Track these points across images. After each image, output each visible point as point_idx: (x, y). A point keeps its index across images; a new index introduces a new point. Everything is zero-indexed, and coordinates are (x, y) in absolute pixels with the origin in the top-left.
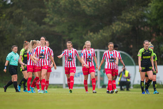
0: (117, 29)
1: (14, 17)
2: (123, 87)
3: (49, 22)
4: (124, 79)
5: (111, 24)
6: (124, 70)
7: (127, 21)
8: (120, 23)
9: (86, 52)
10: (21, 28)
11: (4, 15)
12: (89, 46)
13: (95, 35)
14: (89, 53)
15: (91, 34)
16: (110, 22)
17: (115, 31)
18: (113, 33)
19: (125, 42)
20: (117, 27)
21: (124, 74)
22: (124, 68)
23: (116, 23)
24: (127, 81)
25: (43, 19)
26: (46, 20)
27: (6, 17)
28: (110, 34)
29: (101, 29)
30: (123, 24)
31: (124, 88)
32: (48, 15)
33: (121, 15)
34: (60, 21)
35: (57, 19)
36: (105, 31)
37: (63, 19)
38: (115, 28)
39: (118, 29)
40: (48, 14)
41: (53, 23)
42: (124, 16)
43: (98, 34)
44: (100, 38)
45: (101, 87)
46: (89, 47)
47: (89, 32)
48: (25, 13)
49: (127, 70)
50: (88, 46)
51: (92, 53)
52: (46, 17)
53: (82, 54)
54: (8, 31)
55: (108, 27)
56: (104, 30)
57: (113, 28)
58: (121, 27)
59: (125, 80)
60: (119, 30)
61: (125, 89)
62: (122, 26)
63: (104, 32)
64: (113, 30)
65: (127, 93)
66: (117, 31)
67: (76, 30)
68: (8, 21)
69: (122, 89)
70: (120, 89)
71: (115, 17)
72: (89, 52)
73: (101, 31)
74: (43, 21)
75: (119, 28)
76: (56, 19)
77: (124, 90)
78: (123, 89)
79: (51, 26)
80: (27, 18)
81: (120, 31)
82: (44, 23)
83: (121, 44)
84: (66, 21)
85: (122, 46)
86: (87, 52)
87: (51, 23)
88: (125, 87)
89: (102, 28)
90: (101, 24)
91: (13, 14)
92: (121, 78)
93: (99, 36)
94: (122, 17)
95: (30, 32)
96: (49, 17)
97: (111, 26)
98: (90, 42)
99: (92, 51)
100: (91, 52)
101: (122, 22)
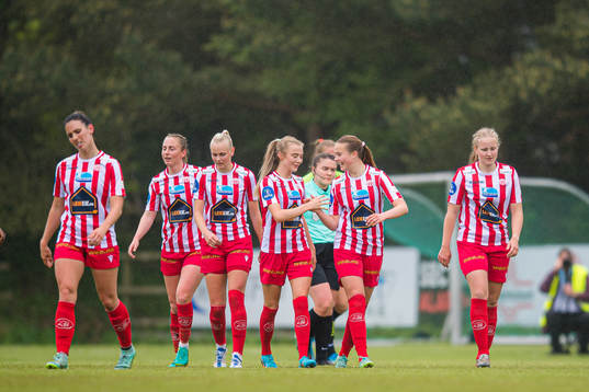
0: (532, 84)
1: (80, 34)
2: (563, 340)
3: (232, 53)
4: (567, 303)
5: (509, 62)
6: (568, 265)
7: (577, 46)
8: (547, 57)
9: (475, 177)
10: (111, 83)
11: (35, 25)
12: (492, 149)
13: (436, 110)
14: (489, 184)
15: (419, 103)
16: (505, 54)
17: (524, 96)
18: (516, 100)
19: (570, 138)
20: (534, 73)
21: (569, 279)
22: (565, 256)
23: (529, 57)
24: (581, 313)
25: (207, 41)
26: (221, 44)
27: (42, 32)
28: (505, 103)
29: (463, 84)
30: (557, 64)
31: (569, 344)
32: (227, 24)
33: (552, 19)
34: (284, 48)
35: (269, 41)
36: (481, 93)
37: (295, 40)
38: (526, 79)
39: (538, 84)
40: (230, 16)
41: (252, 56)
42: (566, 27)
43: (447, 102)
44: (458, 120)
45: (465, 339)
46: (489, 153)
47: (408, 96)
48: (126, 12)
49: (580, 263)
50: (485, 150)
51: (503, 188)
52: (219, 30)
53: (455, 189)
54: (52, 93)
55: (493, 73)
56: (475, 88)
57: (518, 80)
58: (550, 76)
59: (573, 308)
60: (544, 88)
61: (574, 349)
62: (556, 73)
63: (474, 97)
64: (517, 89)
65: (580, 363)
66: (533, 93)
67: (353, 86)
68: (50, 51)
69: (557, 349)
70: (548, 349)
71: (526, 30)
72: (489, 178)
73: (463, 92)
74: (208, 47)
75: (542, 79)
76: (263, 39)
77: (567, 352)
78: (565, 348)
79: (243, 71)
80: (137, 37)
81: (549, 92)
82: (212, 60)
83: (553, 147)
84: (306, 49)
85: (556, 158)
86: (482, 178)
87: (241, 59)
88: (572, 337)
89: (466, 76)
90: (463, 60)
91: (74, 20)
92: (554, 300)
93: (456, 113)
94: (554, 30)
95: (148, 99)
96: (232, 31)
97: (508, 71)
98: (495, 135)
99: (502, 176)
100: (496, 183)
101: (556, 54)
